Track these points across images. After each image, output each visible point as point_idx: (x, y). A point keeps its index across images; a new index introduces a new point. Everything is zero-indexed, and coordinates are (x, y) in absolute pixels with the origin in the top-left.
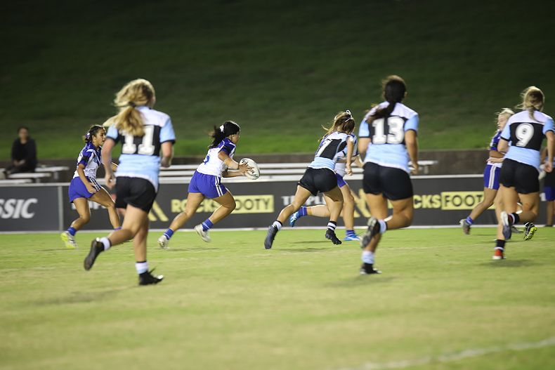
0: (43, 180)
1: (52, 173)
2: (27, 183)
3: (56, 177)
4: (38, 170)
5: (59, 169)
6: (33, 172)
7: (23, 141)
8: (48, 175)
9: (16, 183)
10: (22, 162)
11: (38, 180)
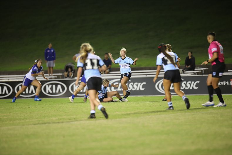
0: (198, 73)
1: (202, 71)
2: (192, 75)
3: (203, 72)
4: (195, 69)
5: (205, 69)
6: (194, 70)
7: (190, 58)
8: (200, 71)
9: (188, 75)
10: (189, 66)
11: (196, 74)
